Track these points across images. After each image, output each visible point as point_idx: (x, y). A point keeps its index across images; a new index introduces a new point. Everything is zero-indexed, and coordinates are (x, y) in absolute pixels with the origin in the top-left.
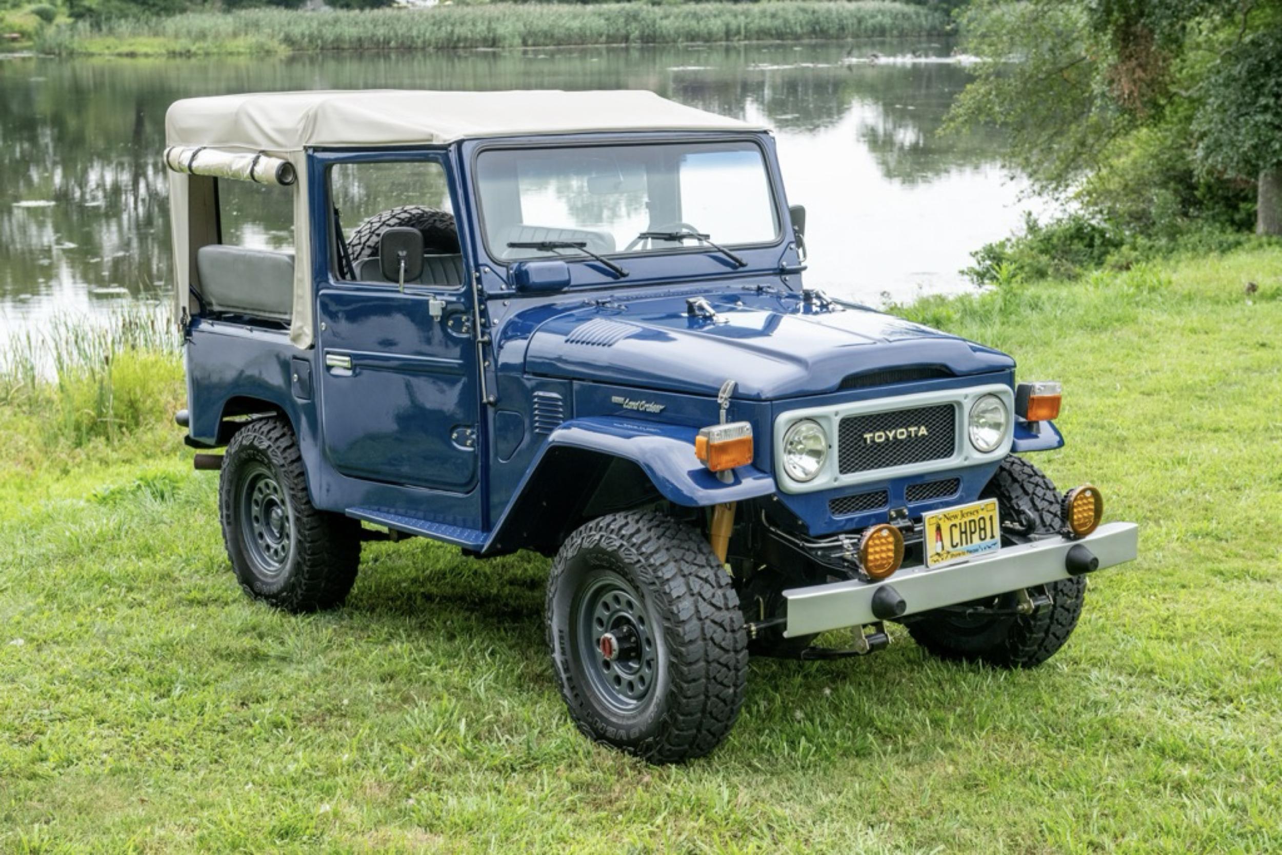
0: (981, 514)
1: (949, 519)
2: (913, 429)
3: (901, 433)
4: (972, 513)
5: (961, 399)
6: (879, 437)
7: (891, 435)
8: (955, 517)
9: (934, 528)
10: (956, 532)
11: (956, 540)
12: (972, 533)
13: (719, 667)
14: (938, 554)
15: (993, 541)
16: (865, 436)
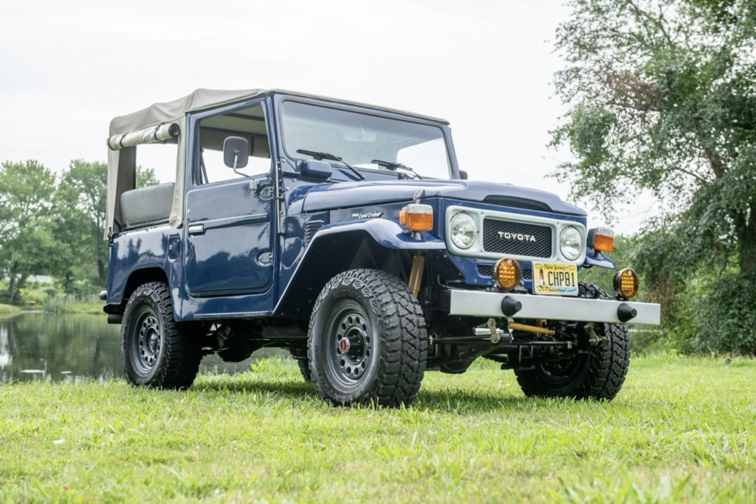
0: (567, 270)
1: (548, 268)
2: (527, 236)
3: (520, 237)
4: (561, 268)
5: (555, 224)
6: (508, 236)
7: (514, 236)
8: (552, 268)
9: (539, 271)
10: (552, 277)
11: (552, 281)
12: (561, 280)
13: (410, 346)
14: (541, 286)
15: (574, 288)
16: (499, 233)
